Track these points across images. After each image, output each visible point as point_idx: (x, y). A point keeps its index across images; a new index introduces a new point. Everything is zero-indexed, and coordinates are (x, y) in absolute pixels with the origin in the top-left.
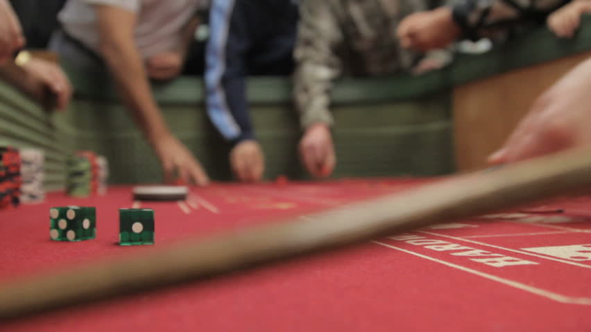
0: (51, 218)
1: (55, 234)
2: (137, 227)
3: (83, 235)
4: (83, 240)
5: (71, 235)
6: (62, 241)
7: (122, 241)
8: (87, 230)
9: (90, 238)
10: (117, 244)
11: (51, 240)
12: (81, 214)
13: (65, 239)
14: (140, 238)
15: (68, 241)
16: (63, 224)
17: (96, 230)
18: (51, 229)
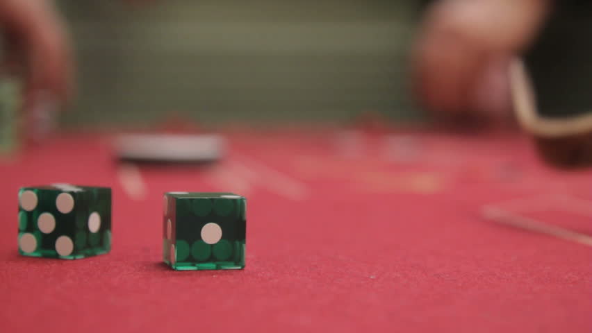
0: (20, 209)
1: (28, 243)
2: (211, 233)
3: (89, 245)
4: (87, 256)
5: (64, 245)
6: (45, 257)
7: (180, 261)
8: (94, 234)
9: (100, 252)
10: (167, 267)
11: (20, 256)
12: (84, 203)
13: (50, 252)
14: (212, 255)
15: (57, 257)
16: (47, 223)
17: (110, 235)
18: (19, 231)
